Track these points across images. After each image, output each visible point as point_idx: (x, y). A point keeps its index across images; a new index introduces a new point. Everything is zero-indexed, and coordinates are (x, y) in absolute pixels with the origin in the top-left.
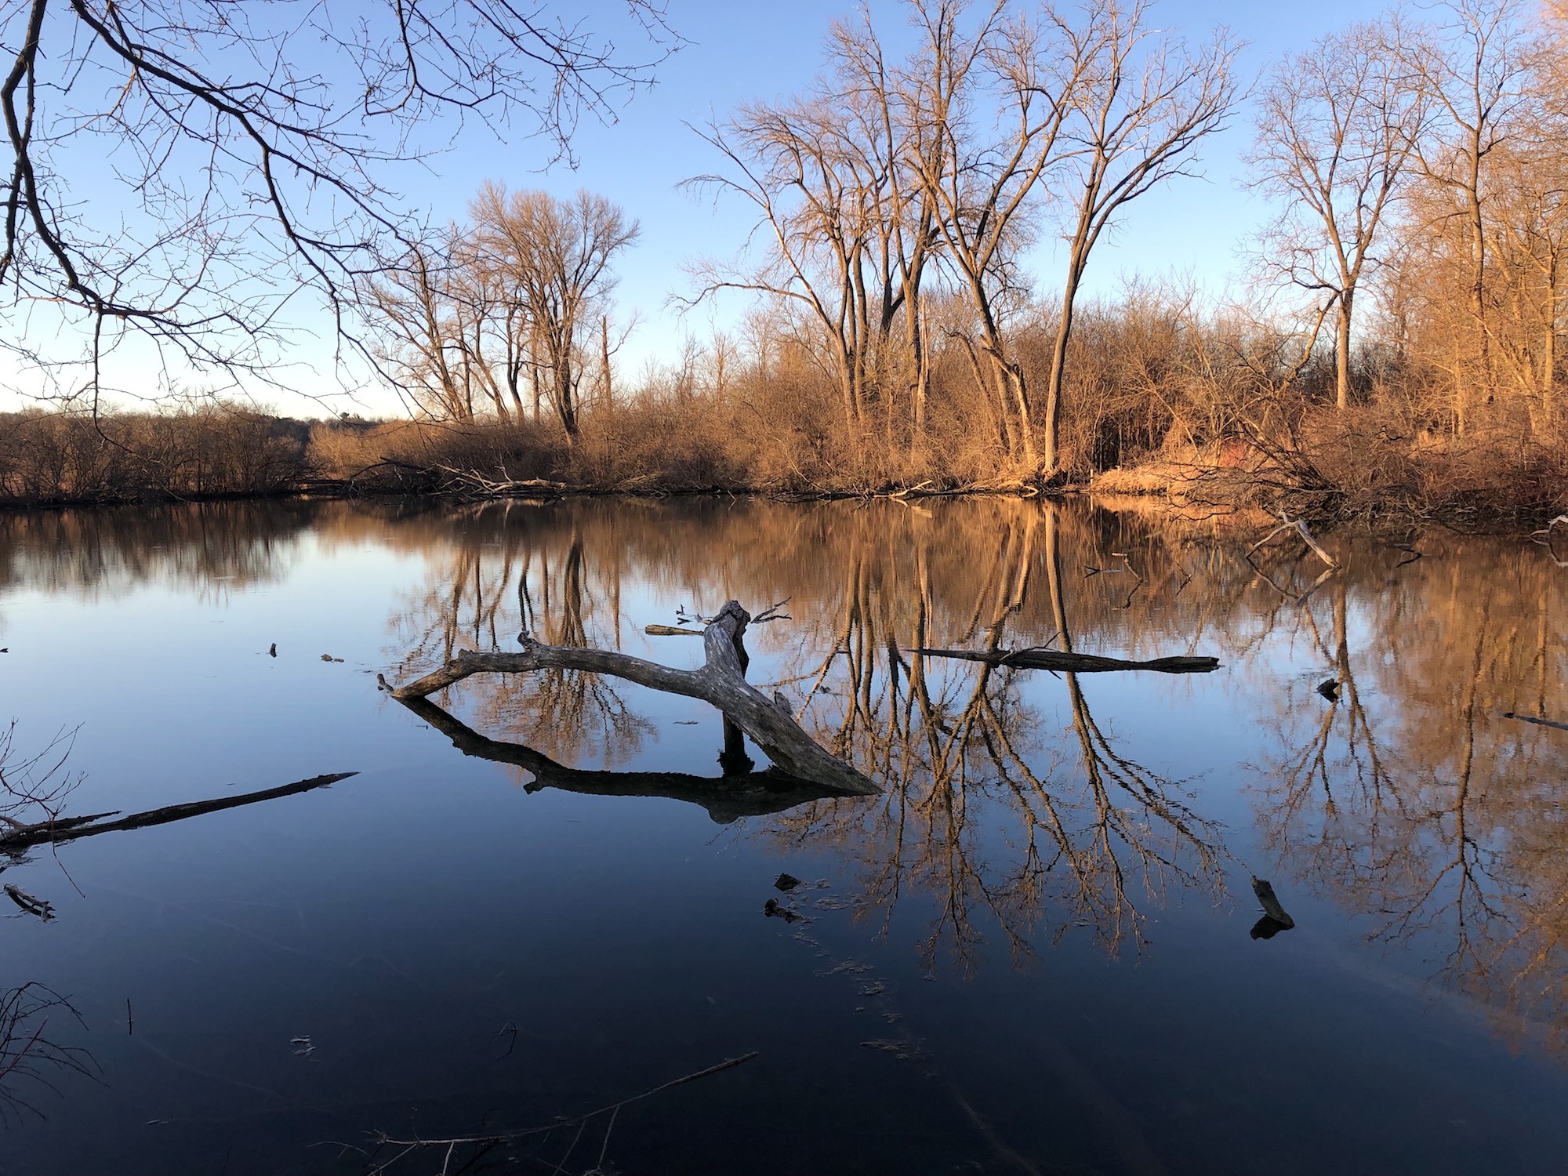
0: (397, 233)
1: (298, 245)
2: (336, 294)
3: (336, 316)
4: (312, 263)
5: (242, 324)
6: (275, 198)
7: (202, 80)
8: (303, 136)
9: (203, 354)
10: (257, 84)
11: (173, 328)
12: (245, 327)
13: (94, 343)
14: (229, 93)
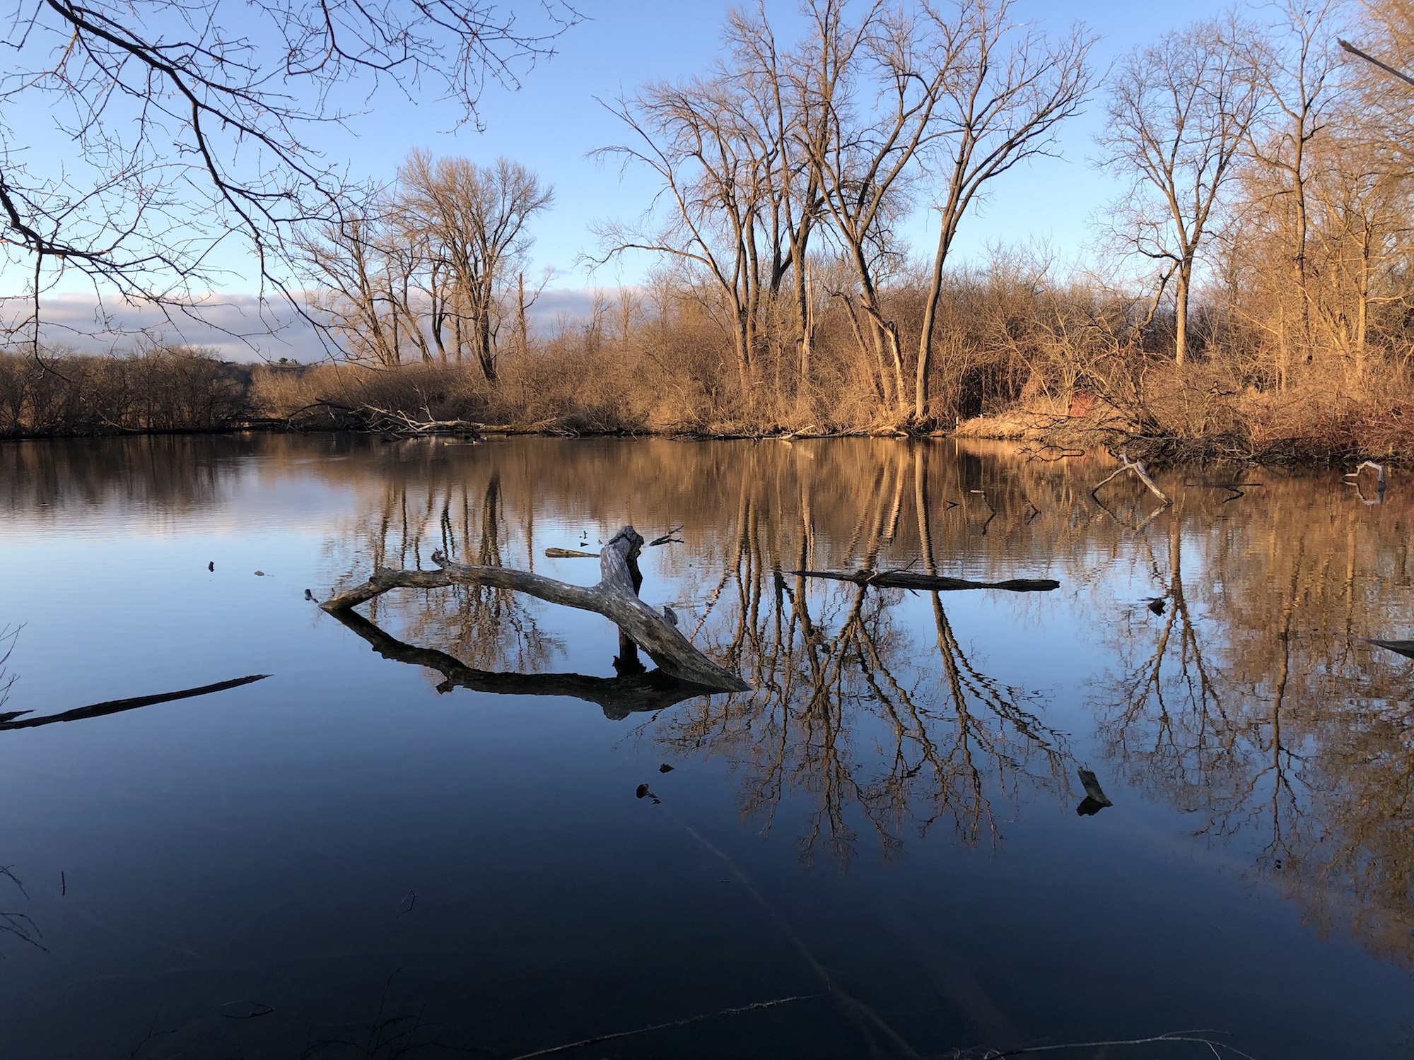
0: (317, 184)
1: (225, 193)
2: (260, 239)
3: (260, 259)
4: (238, 210)
5: (172, 265)
6: (203, 148)
7: (137, 40)
8: (231, 94)
9: (137, 292)
10: (187, 44)
11: (109, 268)
12: (175, 267)
13: (34, 280)
14: (162, 52)
